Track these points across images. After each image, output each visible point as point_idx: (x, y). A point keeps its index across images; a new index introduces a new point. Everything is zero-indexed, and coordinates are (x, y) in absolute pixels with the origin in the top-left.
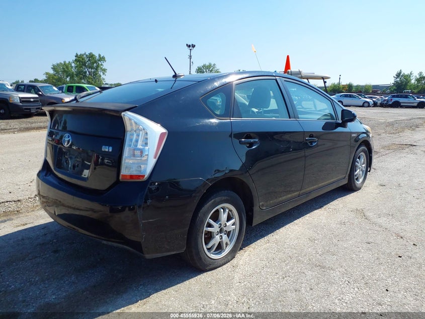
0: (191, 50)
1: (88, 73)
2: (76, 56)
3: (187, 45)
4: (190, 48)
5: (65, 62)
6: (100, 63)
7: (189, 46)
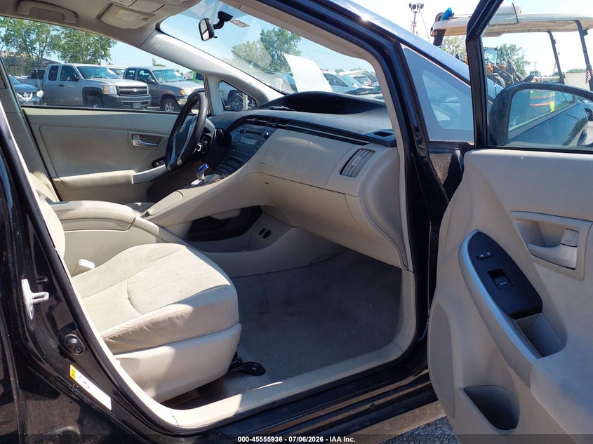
0: (416, 12)
1: (276, 57)
2: (262, 34)
3: (410, 5)
4: (416, 10)
5: (248, 42)
6: (293, 43)
7: (414, 7)
